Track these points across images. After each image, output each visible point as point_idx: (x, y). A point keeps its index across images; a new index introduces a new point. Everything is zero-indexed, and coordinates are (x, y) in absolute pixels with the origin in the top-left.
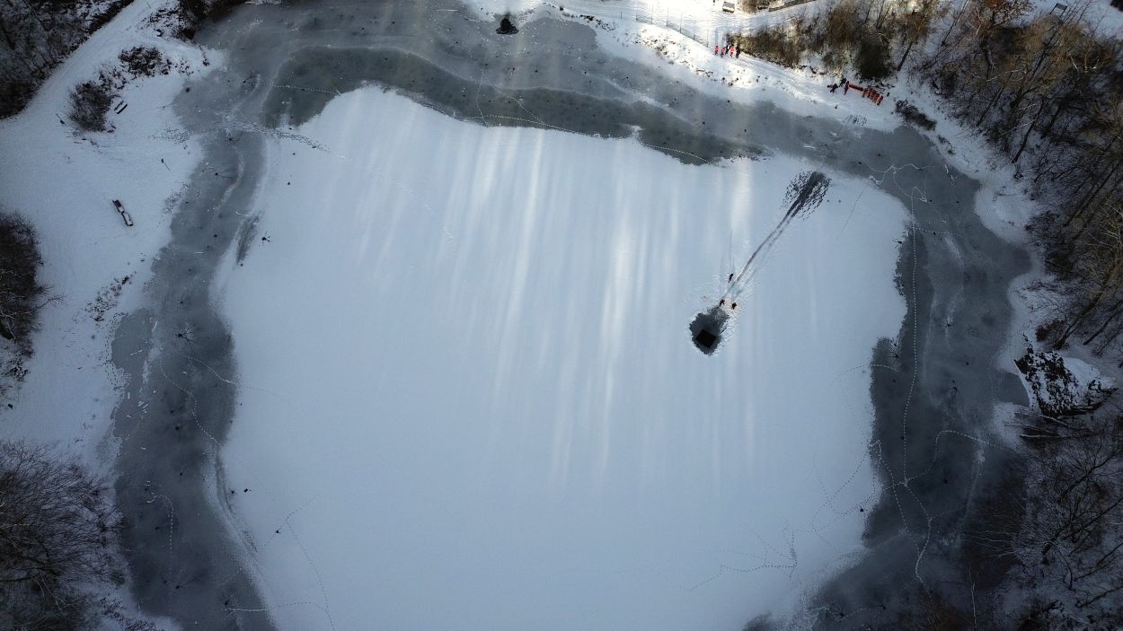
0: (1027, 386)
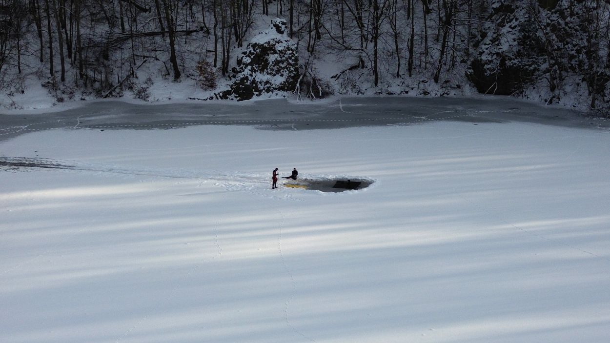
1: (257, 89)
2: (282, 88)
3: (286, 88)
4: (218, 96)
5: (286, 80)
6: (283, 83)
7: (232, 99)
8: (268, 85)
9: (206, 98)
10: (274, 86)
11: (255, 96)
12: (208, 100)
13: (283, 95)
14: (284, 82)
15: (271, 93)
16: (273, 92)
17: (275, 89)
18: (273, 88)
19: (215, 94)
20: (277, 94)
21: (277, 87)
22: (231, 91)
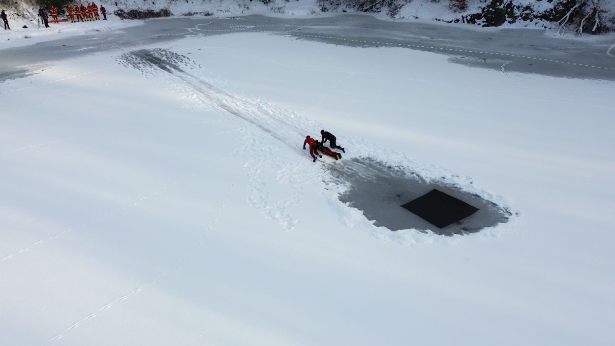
0: (519, 24)
1: (511, 15)
2: (546, 16)
3: (551, 17)
4: (465, 19)
5: (555, 8)
6: (548, 11)
7: (479, 24)
8: (527, 12)
9: (451, 20)
10: (535, 13)
11: (506, 23)
12: (453, 22)
13: (545, 25)
14: (551, 10)
15: (528, 21)
16: (531, 21)
17: (536, 17)
18: (534, 15)
19: (462, 17)
20: (536, 23)
21: (539, 15)
22: (481, 14)
